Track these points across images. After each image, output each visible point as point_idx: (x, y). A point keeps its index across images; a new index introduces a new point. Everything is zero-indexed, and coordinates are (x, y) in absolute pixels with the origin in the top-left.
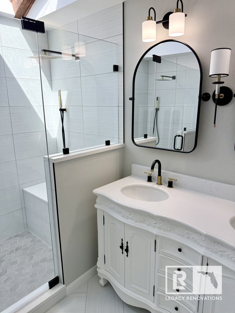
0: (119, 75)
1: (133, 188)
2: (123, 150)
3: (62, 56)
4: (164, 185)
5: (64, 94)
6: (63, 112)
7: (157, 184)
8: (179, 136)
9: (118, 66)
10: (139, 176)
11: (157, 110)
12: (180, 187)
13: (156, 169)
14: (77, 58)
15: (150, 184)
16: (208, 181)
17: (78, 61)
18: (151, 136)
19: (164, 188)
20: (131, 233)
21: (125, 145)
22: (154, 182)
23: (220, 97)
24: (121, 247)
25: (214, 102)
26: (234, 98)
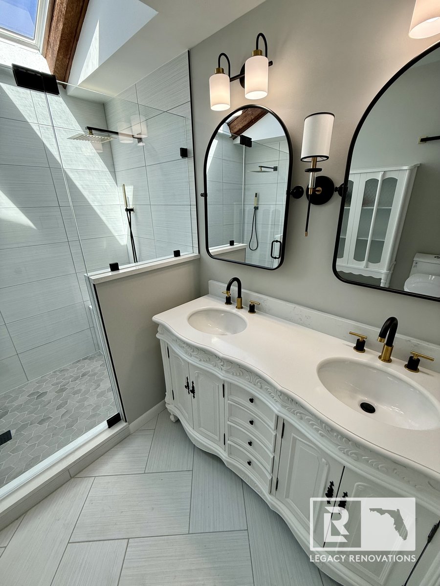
1: (208, 313)
2: (197, 262)
3: (120, 137)
4: (245, 308)
5: (130, 190)
6: (130, 213)
7: (237, 307)
8: (277, 241)
9: (186, 149)
10: (216, 296)
11: (256, 208)
13: (234, 288)
14: (140, 140)
15: (228, 308)
17: (141, 144)
18: (239, 242)
19: (244, 314)
20: (196, 373)
21: (200, 256)
22: (233, 305)
23: (316, 192)
24: (187, 387)
25: (308, 199)
26: (336, 194)
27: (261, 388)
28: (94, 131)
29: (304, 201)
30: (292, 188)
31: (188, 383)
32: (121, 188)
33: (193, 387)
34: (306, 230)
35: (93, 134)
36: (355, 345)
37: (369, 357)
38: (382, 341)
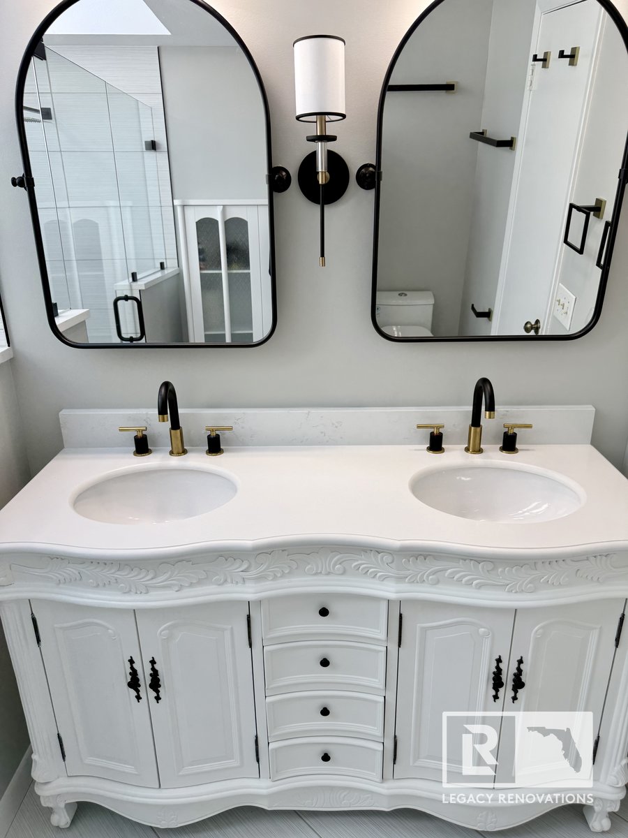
2: (6, 370)
4: (192, 451)
7: (171, 453)
16: (314, 411)
19: (199, 460)
20: (163, 630)
21: (14, 350)
22: (156, 451)
24: (134, 683)
26: (353, 185)
27: (344, 572)
29: (295, 194)
33: (154, 674)
34: (323, 255)
36: (429, 444)
37: (454, 455)
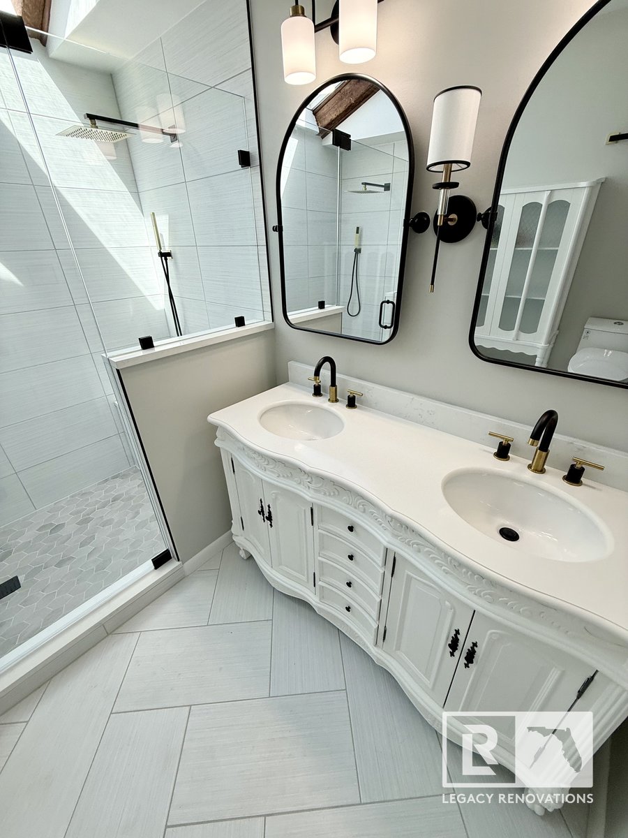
0: (252, 173)
1: (287, 408)
2: (270, 334)
3: (141, 132)
4: (341, 402)
5: (163, 222)
6: (166, 260)
7: (329, 400)
8: (388, 302)
9: (248, 153)
10: (299, 384)
11: (358, 251)
12: (368, 405)
13: (326, 372)
14: (174, 137)
15: (317, 401)
16: (417, 398)
17: (176, 145)
18: (333, 304)
19: (340, 409)
20: (273, 494)
22: (324, 396)
23: (449, 222)
24: (262, 512)
25: (436, 234)
26: (479, 224)
27: (364, 511)
28: (98, 123)
29: (430, 236)
30: (412, 216)
31: (262, 507)
32: (150, 219)
33: (270, 513)
34: (432, 283)
35: (97, 127)
36: (496, 451)
37: (516, 467)
38: (535, 444)
